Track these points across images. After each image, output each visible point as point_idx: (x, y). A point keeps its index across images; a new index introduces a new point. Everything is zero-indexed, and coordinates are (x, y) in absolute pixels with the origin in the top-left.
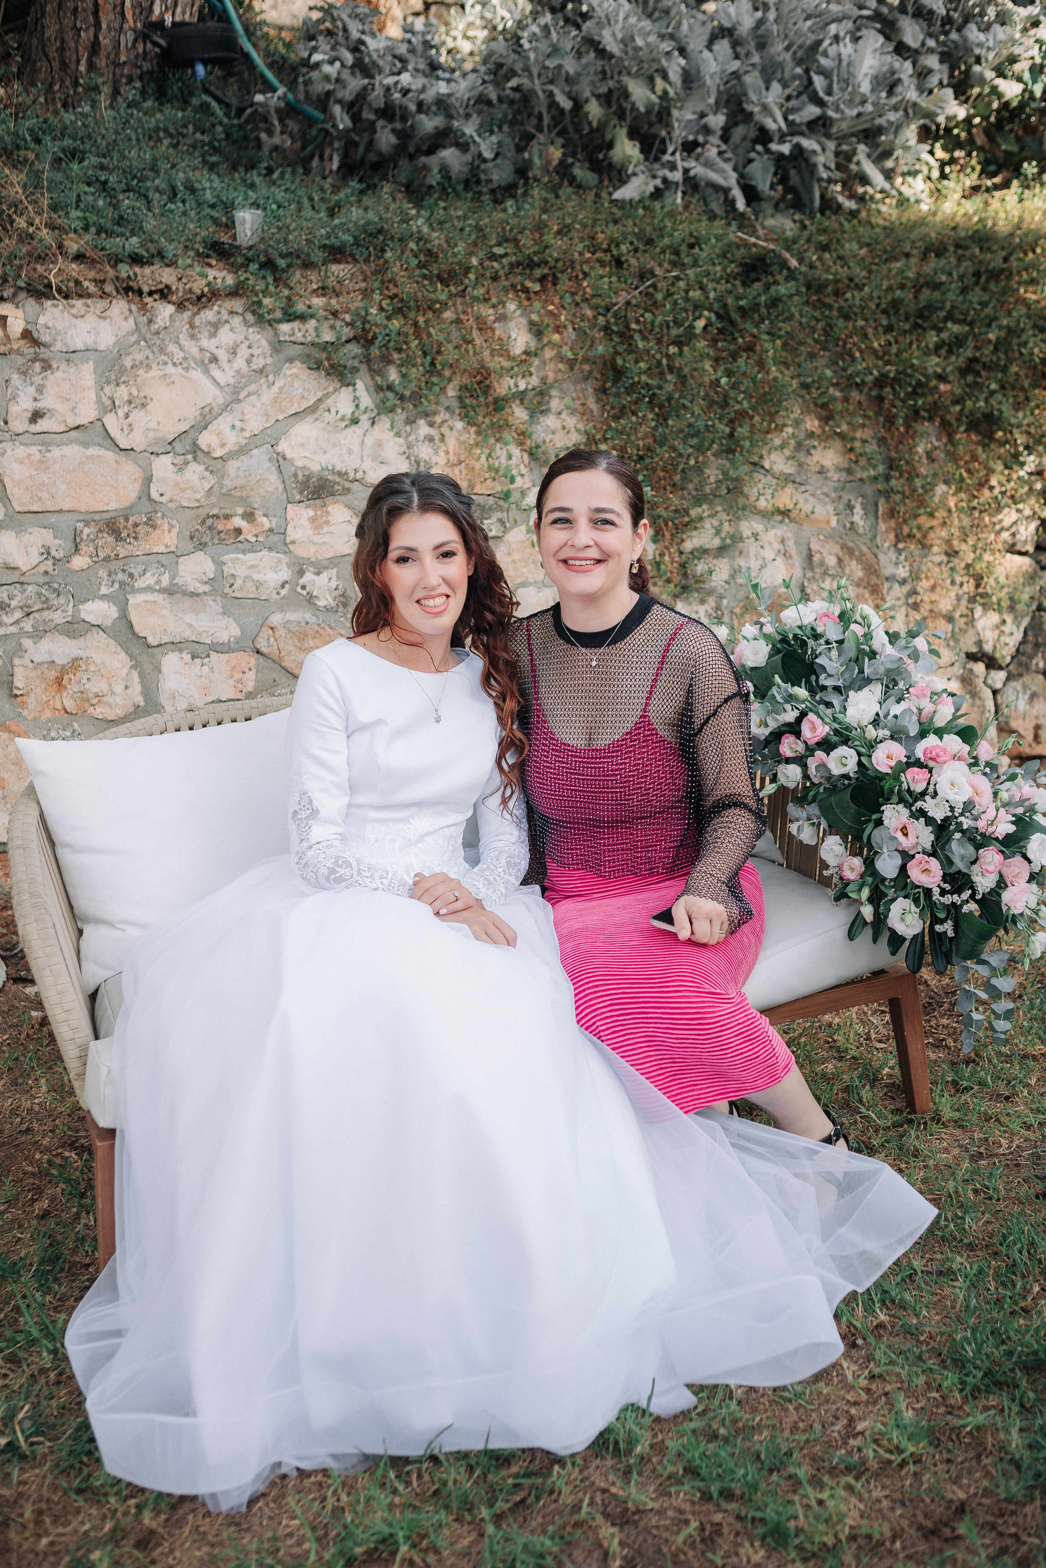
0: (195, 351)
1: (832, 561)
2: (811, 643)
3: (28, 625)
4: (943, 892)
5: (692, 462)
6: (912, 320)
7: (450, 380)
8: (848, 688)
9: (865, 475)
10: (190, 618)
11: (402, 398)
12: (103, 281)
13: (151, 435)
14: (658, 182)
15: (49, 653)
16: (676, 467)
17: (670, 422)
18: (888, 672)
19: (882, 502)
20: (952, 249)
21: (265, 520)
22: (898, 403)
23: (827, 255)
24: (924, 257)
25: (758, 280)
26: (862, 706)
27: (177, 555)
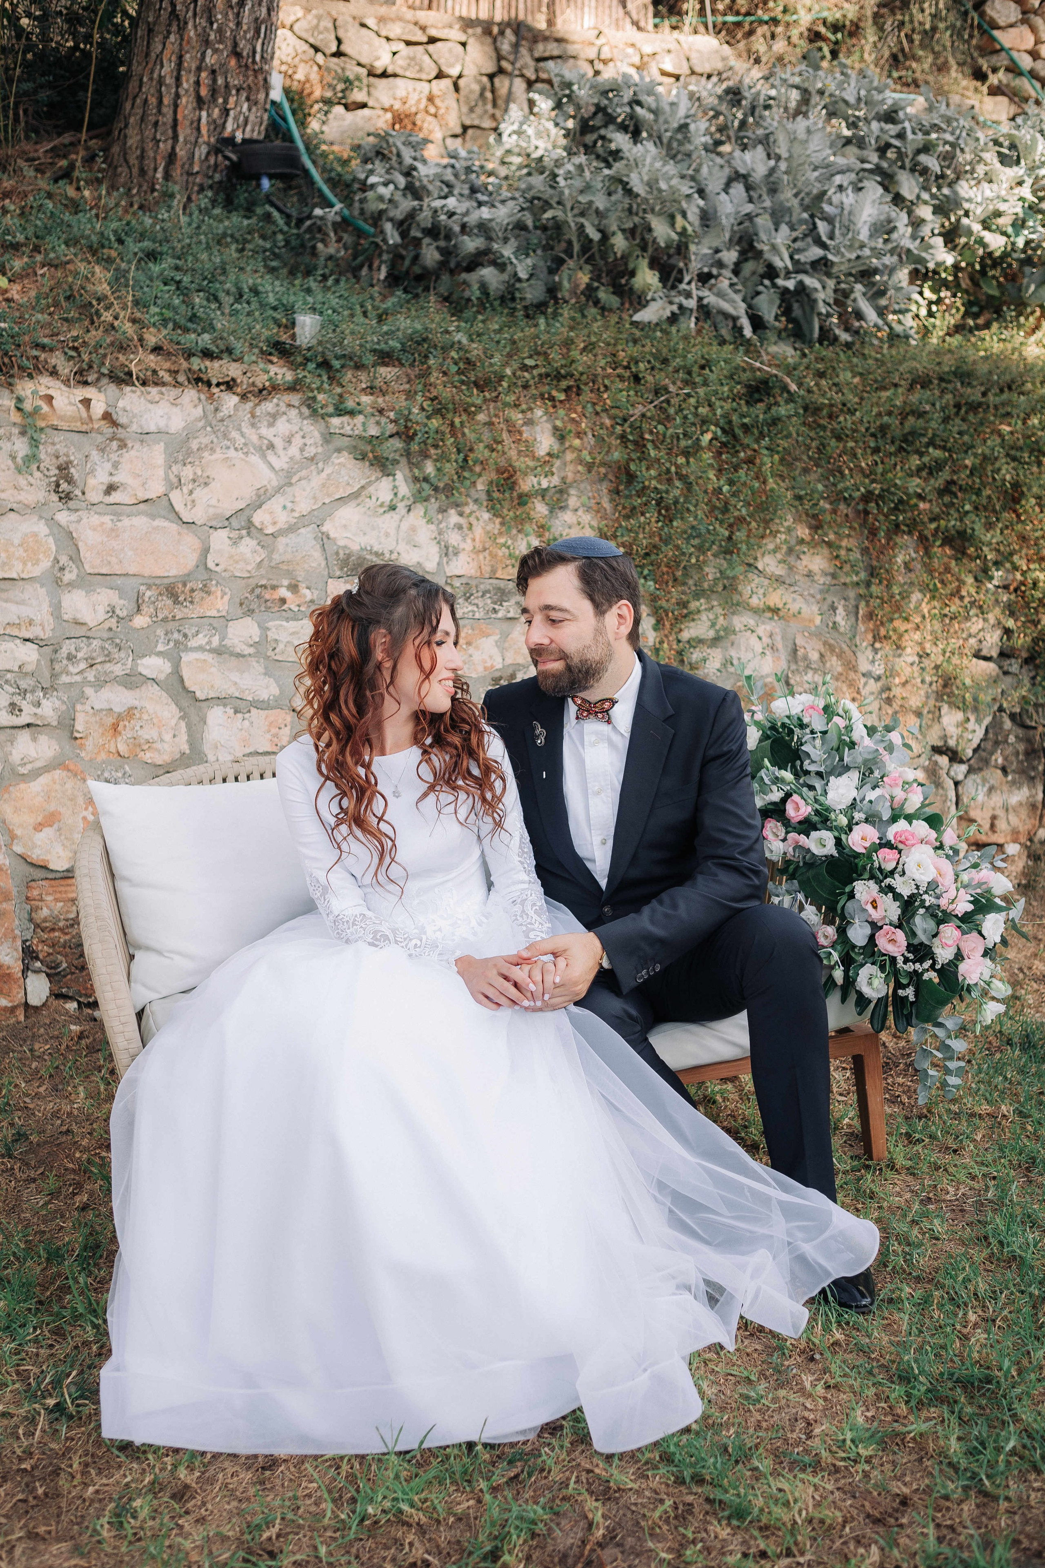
0: (254, 438)
1: (814, 656)
2: (797, 731)
3: (91, 675)
4: (906, 960)
5: (693, 561)
6: (897, 443)
7: (480, 475)
8: (830, 773)
9: (848, 580)
10: (235, 676)
11: (436, 489)
12: (177, 372)
13: (211, 511)
14: (675, 308)
15: (108, 701)
16: (678, 564)
17: (675, 524)
18: (866, 762)
19: (863, 604)
20: (936, 382)
21: (307, 592)
22: (881, 518)
23: (823, 382)
24: (911, 388)
25: (761, 401)
26: (841, 791)
27: (227, 619)
